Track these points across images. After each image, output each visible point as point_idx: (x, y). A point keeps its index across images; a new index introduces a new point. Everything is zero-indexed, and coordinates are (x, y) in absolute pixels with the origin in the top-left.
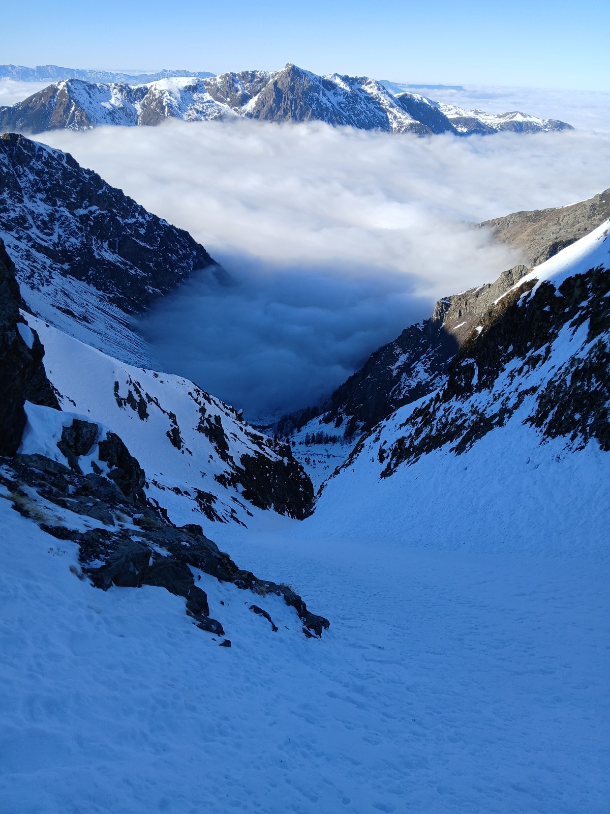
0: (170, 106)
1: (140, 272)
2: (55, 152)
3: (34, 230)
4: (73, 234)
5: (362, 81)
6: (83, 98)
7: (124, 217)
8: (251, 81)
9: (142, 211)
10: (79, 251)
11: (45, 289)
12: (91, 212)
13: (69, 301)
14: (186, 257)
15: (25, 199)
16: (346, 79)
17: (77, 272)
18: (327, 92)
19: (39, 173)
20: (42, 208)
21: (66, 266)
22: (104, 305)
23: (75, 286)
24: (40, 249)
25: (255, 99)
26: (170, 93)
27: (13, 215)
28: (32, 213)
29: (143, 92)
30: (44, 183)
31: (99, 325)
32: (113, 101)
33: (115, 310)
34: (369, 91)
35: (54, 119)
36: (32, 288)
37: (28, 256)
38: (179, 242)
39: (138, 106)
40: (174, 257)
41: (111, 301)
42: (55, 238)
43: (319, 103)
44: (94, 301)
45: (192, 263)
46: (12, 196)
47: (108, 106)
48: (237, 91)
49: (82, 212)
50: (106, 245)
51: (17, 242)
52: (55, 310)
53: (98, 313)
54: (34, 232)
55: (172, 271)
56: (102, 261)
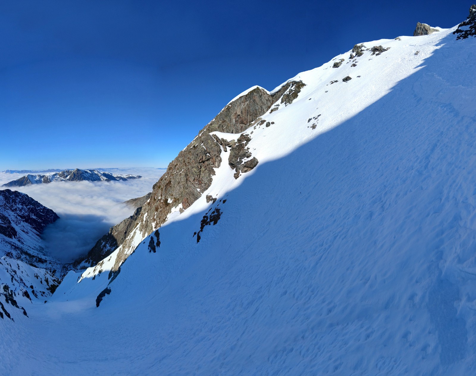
0: (49, 179)
1: (40, 220)
2: (24, 194)
3: (18, 211)
4: (26, 212)
5: (94, 170)
6: (31, 178)
7: (38, 207)
8: (68, 173)
9: (42, 206)
10: (27, 216)
11: (19, 225)
12: (30, 207)
13: (24, 228)
14: (52, 216)
15: (17, 205)
16: (90, 171)
17: (26, 221)
18: (86, 174)
19: (20, 199)
20: (20, 206)
21: (24, 220)
22: (31, 229)
23: (26, 224)
24: (19, 216)
25: (69, 176)
26: (50, 176)
27: (14, 208)
28: (18, 208)
29: (44, 176)
30: (21, 201)
31: (30, 234)
32: (37, 178)
33: (34, 230)
34: (96, 173)
35: (24, 183)
36: (17, 225)
37: (16, 218)
38: (50, 212)
39: (42, 179)
40: (49, 216)
41: (33, 228)
42: (22, 213)
43: (84, 176)
44: (30, 228)
45: (53, 217)
46: (14, 204)
47: (36, 180)
48: (65, 175)
49: (28, 207)
50: (33, 214)
51: (14, 214)
52: (21, 231)
53: (30, 231)
54: (18, 212)
55: (48, 220)
56: (32, 218)
